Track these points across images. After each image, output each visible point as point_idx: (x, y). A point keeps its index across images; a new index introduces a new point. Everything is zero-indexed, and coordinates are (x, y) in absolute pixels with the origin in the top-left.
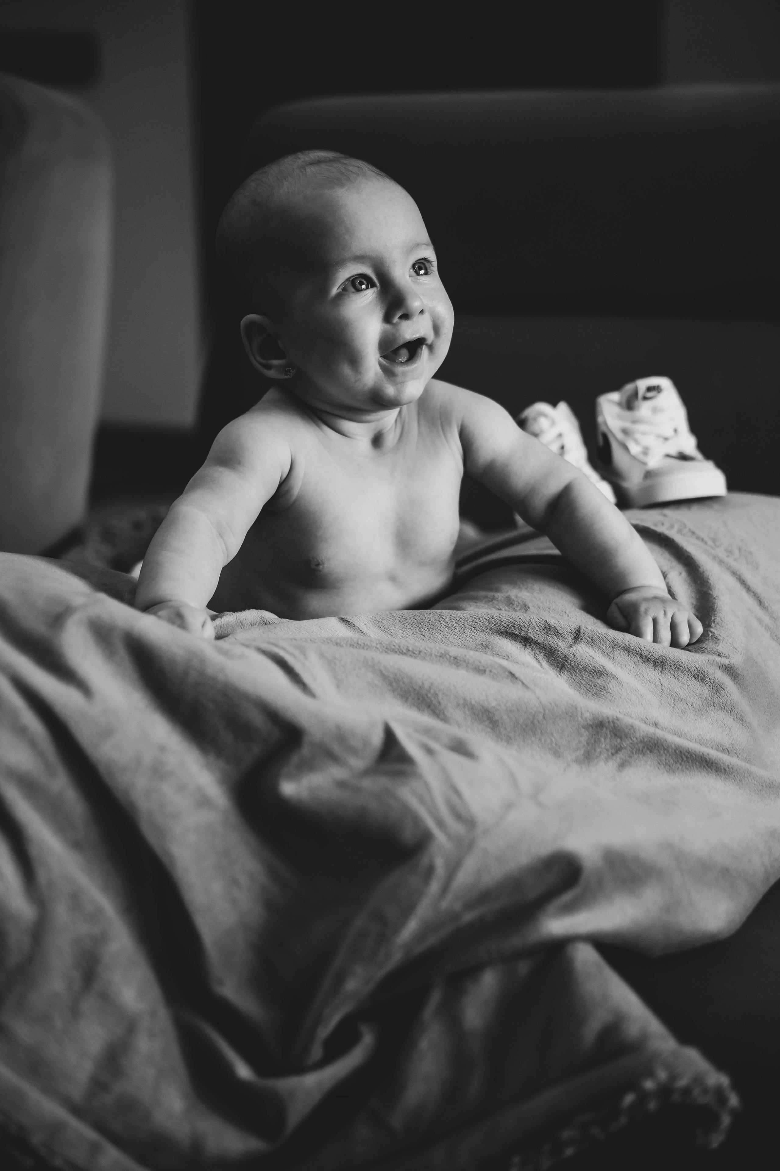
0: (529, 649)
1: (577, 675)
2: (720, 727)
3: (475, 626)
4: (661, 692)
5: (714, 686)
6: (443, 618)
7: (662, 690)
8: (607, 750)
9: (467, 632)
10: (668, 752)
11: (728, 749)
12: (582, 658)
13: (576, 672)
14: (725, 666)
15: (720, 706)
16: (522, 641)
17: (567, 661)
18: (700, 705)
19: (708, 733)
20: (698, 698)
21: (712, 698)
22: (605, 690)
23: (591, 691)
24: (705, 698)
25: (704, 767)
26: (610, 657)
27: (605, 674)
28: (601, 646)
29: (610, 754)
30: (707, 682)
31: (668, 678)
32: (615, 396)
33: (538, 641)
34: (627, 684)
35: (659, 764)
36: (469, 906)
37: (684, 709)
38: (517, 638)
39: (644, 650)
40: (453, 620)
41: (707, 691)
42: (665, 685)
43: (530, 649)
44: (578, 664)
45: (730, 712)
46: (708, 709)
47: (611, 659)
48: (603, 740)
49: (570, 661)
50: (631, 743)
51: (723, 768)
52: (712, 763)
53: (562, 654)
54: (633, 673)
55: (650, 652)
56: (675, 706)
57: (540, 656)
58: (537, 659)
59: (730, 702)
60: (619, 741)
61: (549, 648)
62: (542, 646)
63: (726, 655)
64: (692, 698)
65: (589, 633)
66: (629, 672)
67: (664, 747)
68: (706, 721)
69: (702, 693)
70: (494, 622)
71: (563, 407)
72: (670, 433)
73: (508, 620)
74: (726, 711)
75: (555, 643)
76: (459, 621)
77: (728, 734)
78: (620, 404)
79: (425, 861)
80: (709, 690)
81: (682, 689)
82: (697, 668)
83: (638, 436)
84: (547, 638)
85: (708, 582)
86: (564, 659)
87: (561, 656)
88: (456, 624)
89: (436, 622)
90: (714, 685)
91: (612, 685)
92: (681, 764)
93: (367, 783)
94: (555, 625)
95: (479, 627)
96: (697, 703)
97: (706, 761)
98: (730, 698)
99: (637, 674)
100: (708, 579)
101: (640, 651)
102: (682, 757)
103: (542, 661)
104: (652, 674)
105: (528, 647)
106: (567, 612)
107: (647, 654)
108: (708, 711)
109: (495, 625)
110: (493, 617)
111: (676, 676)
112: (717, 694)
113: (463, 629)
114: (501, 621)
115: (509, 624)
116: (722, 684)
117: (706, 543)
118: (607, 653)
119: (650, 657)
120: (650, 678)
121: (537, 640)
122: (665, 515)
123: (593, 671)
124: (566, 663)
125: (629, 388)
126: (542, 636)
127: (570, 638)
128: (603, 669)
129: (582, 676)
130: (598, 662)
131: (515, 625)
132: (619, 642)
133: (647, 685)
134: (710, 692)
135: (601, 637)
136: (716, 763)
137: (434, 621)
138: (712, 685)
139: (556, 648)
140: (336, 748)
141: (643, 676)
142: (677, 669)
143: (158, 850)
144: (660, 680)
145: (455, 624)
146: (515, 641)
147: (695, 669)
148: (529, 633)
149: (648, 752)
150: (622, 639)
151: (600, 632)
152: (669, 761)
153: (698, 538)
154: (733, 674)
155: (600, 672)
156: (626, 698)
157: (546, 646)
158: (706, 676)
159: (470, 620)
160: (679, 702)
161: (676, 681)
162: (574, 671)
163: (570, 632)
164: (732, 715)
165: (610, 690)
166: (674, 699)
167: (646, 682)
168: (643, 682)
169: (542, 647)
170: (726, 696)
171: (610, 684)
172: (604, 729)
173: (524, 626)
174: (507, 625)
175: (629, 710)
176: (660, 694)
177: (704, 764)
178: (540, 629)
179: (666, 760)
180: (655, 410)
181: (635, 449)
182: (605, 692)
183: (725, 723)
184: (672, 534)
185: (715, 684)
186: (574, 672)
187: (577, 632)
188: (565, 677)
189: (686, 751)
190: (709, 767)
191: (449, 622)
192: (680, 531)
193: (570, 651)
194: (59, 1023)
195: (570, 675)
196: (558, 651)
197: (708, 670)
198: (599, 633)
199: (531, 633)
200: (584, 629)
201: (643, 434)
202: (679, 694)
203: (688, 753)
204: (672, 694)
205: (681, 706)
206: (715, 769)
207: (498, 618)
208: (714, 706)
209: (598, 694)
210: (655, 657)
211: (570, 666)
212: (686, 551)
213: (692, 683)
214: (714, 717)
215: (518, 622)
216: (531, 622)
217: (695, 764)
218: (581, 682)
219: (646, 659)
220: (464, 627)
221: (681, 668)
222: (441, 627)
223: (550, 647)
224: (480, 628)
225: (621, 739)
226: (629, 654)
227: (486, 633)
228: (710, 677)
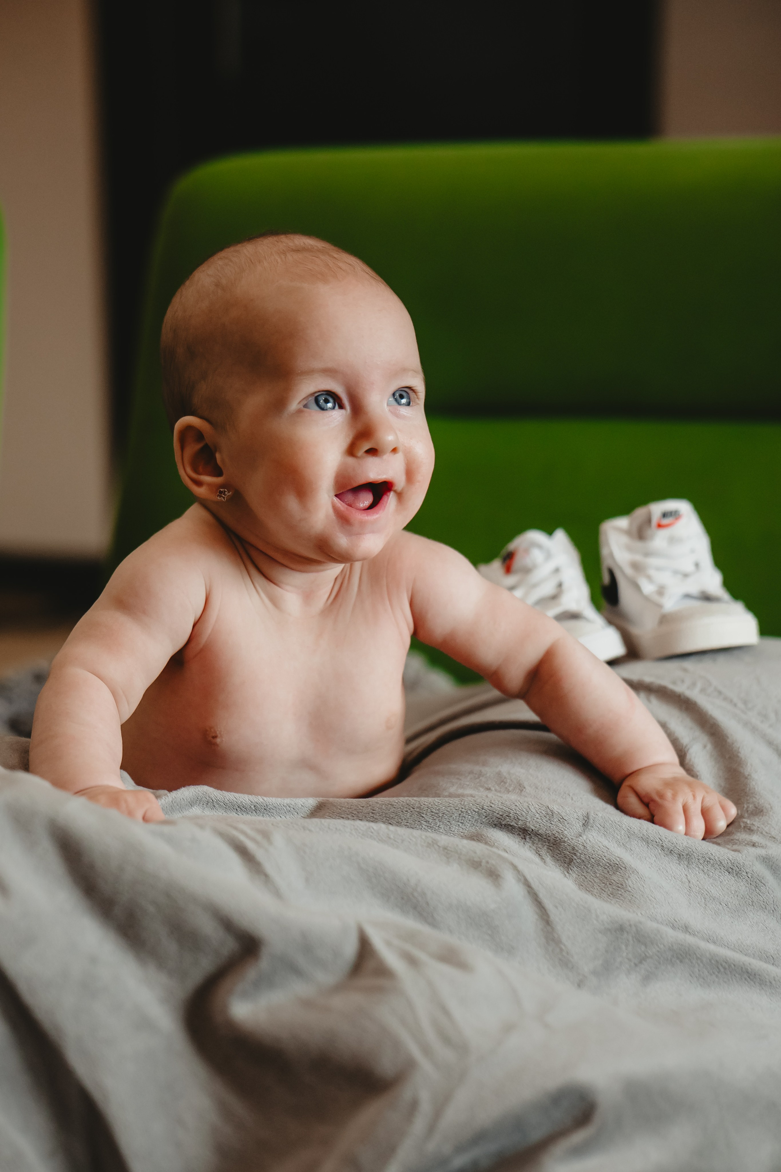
0: (529, 842)
1: (589, 871)
2: (762, 931)
3: (462, 821)
4: (689, 890)
5: (753, 882)
6: (423, 817)
7: (690, 887)
8: (629, 960)
9: (454, 829)
10: (702, 962)
11: (773, 955)
12: (594, 849)
13: (587, 867)
14: (763, 857)
15: (761, 905)
16: (520, 833)
17: (575, 854)
18: (737, 905)
19: (748, 937)
20: (734, 897)
21: (750, 895)
22: (623, 889)
23: (606, 890)
24: (742, 897)
25: (745, 979)
26: (627, 848)
27: (623, 867)
28: (615, 835)
29: (632, 964)
30: (743, 877)
31: (696, 874)
32: (622, 522)
33: (540, 832)
34: (650, 879)
35: (691, 976)
36: (460, 1149)
37: (718, 910)
38: (514, 830)
39: (665, 840)
40: (435, 818)
41: (744, 887)
42: (693, 881)
43: (531, 841)
44: (589, 857)
45: (772, 912)
46: (746, 910)
47: (628, 851)
48: (623, 947)
49: (579, 854)
50: (658, 951)
51: (768, 981)
52: (755, 975)
53: (569, 845)
54: (655, 867)
55: (672, 844)
56: (707, 907)
57: (543, 851)
58: (539, 855)
59: (772, 900)
60: (643, 948)
61: (554, 839)
62: (545, 837)
63: (762, 845)
64: (726, 897)
65: (599, 821)
66: (650, 866)
67: (696, 956)
68: (744, 924)
69: (739, 890)
70: (485, 814)
71: (560, 535)
72: (689, 567)
73: (502, 809)
74: (767, 911)
75: (560, 831)
76: (443, 818)
77: (771, 938)
78: (628, 533)
79: (406, 1093)
80: (746, 887)
81: (714, 886)
82: (730, 861)
83: (652, 572)
84: (550, 827)
85: (738, 757)
86: (572, 852)
87: (568, 848)
88: (440, 822)
89: (415, 824)
90: (752, 880)
91: (632, 881)
92: (717, 976)
93: (336, 1000)
94: (560, 811)
95: (468, 821)
96: (732, 902)
97: (748, 972)
98: (772, 896)
99: (659, 869)
100: (739, 752)
101: (661, 842)
102: (718, 968)
103: (546, 856)
104: (677, 869)
105: (528, 840)
106: (571, 795)
107: (669, 845)
108: (746, 912)
109: (486, 817)
110: (483, 807)
111: (705, 871)
112: (756, 890)
113: (448, 826)
114: (493, 811)
115: (503, 814)
116: (761, 879)
117: (735, 705)
118: (623, 844)
119: (673, 848)
120: (675, 874)
121: (538, 831)
122: (685, 670)
123: (608, 865)
124: (575, 857)
125: (640, 513)
126: (543, 825)
127: (578, 826)
128: (620, 861)
129: (595, 873)
130: (613, 853)
131: (511, 815)
132: (635, 831)
133: (672, 882)
134: (747, 888)
135: (614, 825)
136: (759, 975)
137: (414, 823)
138: (750, 880)
139: (562, 838)
140: (299, 960)
141: (667, 872)
142: (706, 862)
144: (686, 875)
145: (438, 822)
146: (512, 833)
147: (729, 861)
148: (528, 823)
149: (678, 961)
150: (639, 828)
151: (612, 819)
152: (703, 973)
153: (726, 699)
154: (772, 866)
155: (617, 865)
156: (649, 896)
157: (549, 836)
158: (743, 869)
159: (456, 815)
160: (711, 901)
161: (705, 877)
162: (585, 865)
163: (577, 819)
164: (775, 916)
165: (629, 888)
166: (705, 898)
167: (670, 878)
168: (667, 878)
169: (545, 839)
170: (767, 893)
171: (629, 879)
172: (625, 935)
173: (522, 815)
174: (501, 815)
175: (653, 911)
176: (688, 893)
177: (746, 976)
178: (541, 816)
179: (699, 971)
180: (672, 540)
181: (648, 588)
182: (623, 891)
183: (767, 925)
184: (695, 695)
185: (754, 879)
186: (585, 867)
187: (586, 819)
188: (574, 875)
189: (723, 961)
190: (751, 980)
191: (431, 821)
192: (703, 691)
193: (578, 841)
195: (580, 871)
196: (564, 842)
197: (744, 862)
198: (611, 821)
199: (531, 822)
200: (594, 816)
201: (658, 569)
202: (710, 892)
203: (726, 963)
204: (702, 892)
205: (714, 906)
206: (758, 982)
207: (490, 808)
208: (752, 905)
209: (615, 894)
210: (679, 849)
211: (579, 860)
212: (711, 716)
213: (725, 879)
214: (753, 919)
215: (514, 809)
216: (530, 809)
217: (735, 975)
218: (594, 880)
219: (670, 851)
220: (449, 824)
221: (711, 861)
222: (423, 829)
223: (555, 837)
224: (468, 823)
225: (646, 945)
226: (648, 846)
227: (477, 827)
228: (748, 870)
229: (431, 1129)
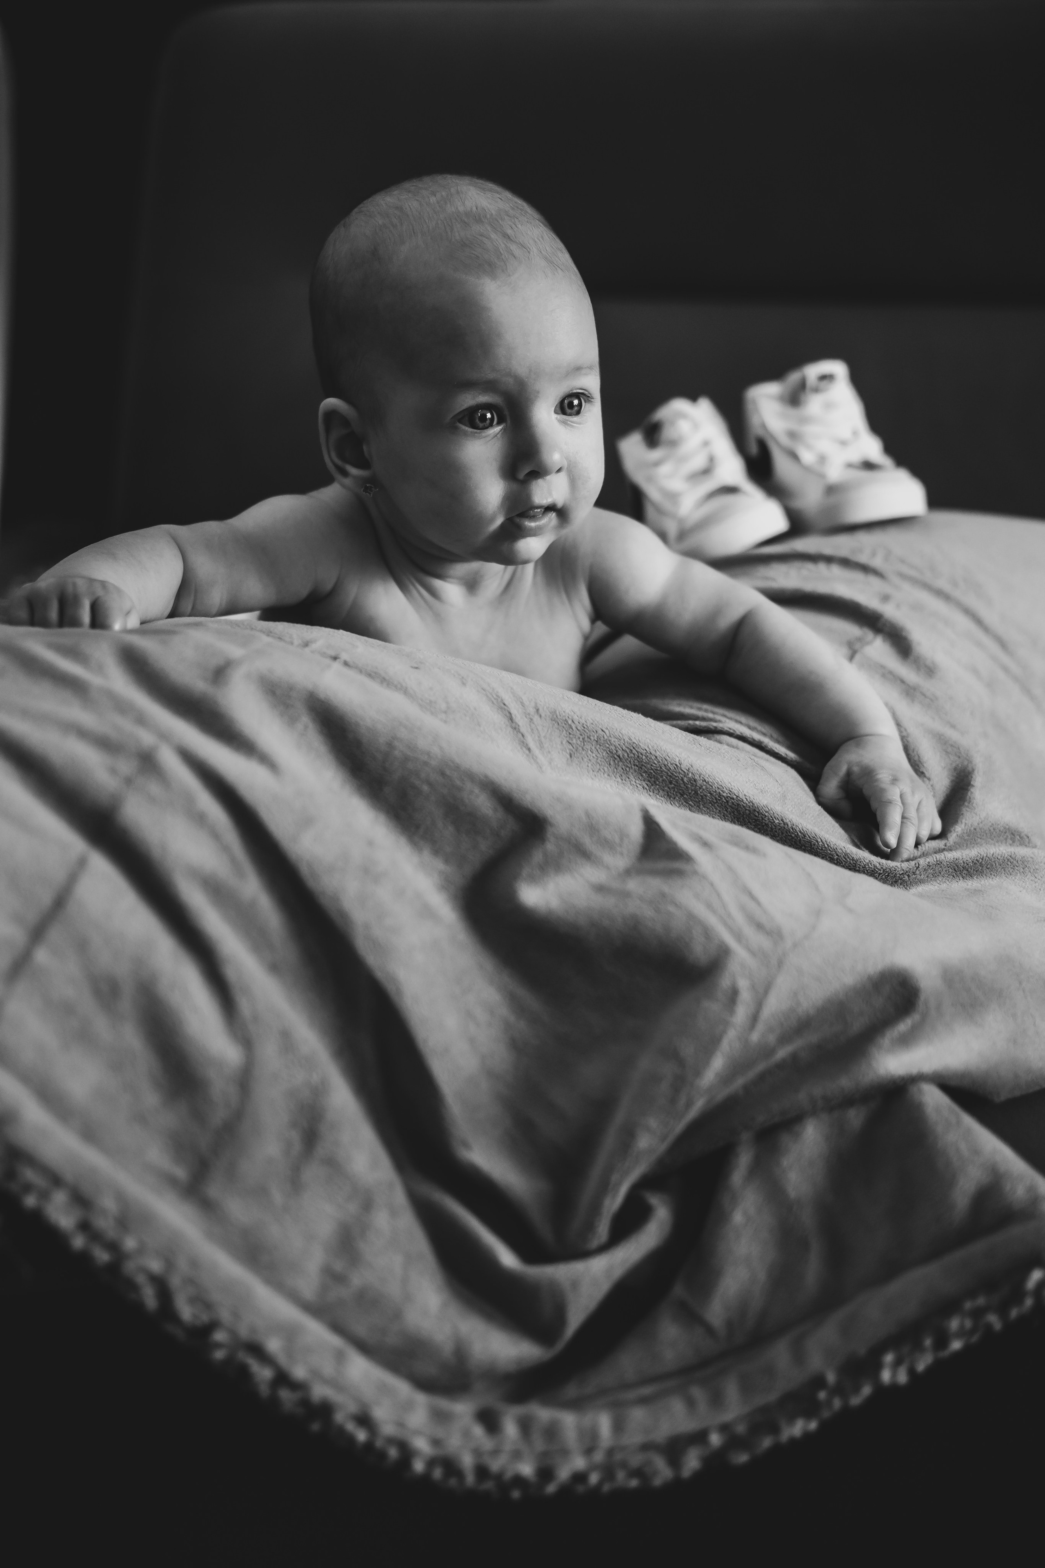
32: (772, 389)
71: (705, 404)
72: (847, 435)
78: (781, 399)
79: (725, 982)
83: (810, 440)
93: (633, 885)
125: (794, 377)
140: (588, 842)
143: (379, 975)
180: (830, 405)
181: (807, 457)
194: (277, 1197)
201: (816, 436)
229: (754, 1019)
